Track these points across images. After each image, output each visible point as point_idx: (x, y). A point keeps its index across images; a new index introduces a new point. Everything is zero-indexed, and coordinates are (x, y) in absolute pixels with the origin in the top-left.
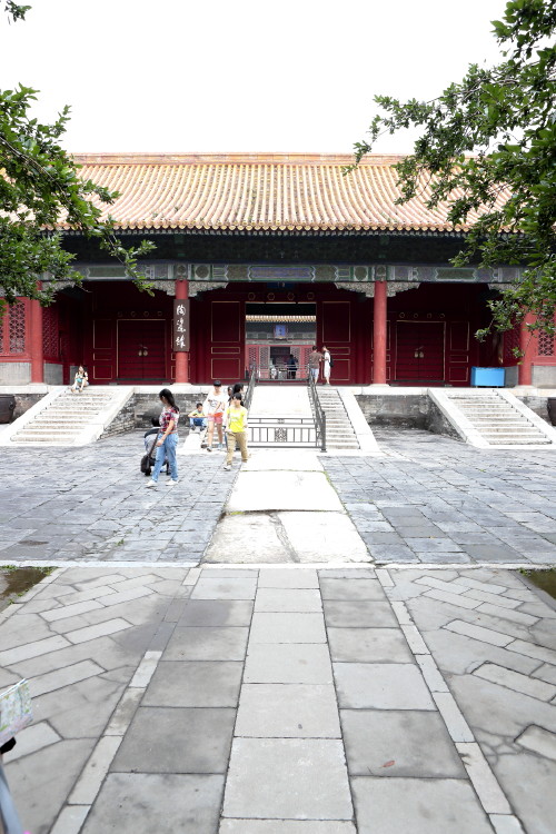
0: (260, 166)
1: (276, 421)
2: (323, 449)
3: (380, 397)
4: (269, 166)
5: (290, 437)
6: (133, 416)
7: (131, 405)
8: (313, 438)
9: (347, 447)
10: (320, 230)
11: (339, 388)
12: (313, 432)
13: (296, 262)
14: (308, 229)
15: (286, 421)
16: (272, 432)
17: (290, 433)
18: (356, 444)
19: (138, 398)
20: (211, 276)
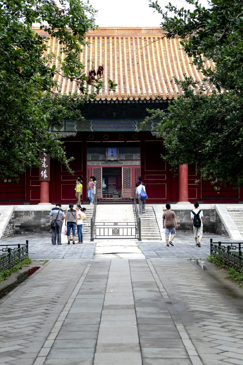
0: (96, 38)
1: (113, 224)
2: (140, 239)
3: (182, 211)
4: (103, 38)
5: (121, 233)
6: (13, 226)
7: (13, 219)
8: (134, 233)
9: (154, 239)
10: (140, 99)
11: (154, 205)
12: (134, 230)
13: (124, 118)
14: (131, 99)
15: (119, 224)
16: (111, 230)
17: (121, 230)
18: (160, 238)
19: (16, 214)
20: (65, 129)
